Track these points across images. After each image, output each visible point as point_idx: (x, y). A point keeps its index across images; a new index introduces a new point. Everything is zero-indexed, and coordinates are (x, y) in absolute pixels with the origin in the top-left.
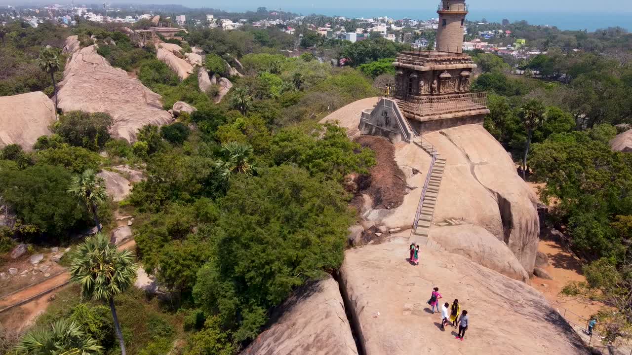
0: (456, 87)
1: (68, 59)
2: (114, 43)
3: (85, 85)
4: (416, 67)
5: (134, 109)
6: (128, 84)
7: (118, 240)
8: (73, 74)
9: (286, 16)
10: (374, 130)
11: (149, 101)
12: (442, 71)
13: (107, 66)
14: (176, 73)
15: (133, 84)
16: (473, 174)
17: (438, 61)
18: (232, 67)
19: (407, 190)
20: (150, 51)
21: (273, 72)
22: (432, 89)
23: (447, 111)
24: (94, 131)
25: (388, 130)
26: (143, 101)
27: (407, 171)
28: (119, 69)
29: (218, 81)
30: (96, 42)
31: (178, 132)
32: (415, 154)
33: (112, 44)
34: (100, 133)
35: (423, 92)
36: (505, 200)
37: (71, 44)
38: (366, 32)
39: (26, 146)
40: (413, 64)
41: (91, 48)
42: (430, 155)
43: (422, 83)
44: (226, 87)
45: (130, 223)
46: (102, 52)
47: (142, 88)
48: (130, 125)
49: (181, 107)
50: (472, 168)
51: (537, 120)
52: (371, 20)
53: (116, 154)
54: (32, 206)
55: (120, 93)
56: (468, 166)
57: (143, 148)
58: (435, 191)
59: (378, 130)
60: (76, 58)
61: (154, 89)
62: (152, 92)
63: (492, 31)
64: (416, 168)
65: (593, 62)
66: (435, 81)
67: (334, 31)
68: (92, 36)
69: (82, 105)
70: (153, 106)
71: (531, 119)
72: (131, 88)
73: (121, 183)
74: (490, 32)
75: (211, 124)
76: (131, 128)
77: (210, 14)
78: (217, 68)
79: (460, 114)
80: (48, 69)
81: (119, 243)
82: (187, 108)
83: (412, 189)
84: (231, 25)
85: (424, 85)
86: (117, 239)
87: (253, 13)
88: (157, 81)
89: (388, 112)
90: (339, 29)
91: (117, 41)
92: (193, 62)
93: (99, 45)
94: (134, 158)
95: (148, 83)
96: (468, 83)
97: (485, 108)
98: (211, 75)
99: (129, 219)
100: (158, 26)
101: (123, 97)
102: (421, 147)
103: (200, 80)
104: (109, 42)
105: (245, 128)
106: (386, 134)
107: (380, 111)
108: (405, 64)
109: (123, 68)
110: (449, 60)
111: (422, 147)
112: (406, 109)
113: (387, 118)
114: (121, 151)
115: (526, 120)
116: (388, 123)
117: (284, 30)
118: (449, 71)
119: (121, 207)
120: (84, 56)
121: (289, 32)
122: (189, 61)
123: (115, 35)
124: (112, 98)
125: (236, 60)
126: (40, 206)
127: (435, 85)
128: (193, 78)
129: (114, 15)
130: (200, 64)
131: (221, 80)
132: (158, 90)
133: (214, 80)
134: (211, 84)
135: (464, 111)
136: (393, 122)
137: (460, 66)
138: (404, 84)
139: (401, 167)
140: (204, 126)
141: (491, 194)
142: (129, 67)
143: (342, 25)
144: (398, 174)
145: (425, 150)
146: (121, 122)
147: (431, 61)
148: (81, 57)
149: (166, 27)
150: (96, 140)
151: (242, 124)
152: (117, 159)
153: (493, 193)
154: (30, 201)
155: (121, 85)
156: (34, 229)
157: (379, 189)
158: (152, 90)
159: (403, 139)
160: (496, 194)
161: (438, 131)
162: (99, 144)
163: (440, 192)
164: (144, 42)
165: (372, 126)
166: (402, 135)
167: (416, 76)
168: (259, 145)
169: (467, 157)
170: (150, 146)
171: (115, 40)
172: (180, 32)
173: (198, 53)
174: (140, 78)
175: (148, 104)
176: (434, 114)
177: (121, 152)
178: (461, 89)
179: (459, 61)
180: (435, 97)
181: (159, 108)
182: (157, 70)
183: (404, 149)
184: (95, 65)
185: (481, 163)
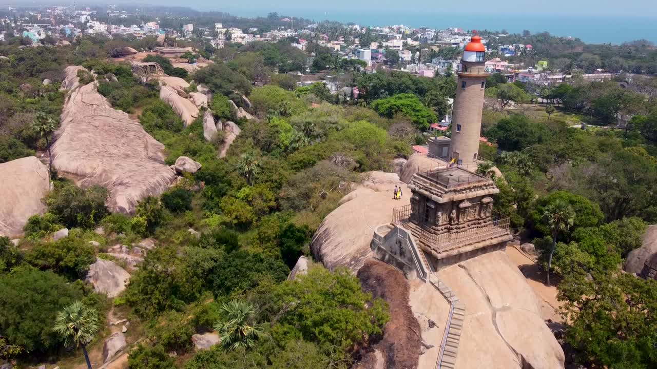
0: (477, 213)
1: (67, 99)
2: (115, 78)
3: (84, 135)
4: (434, 197)
5: (134, 167)
6: (128, 131)
7: (111, 353)
8: (71, 119)
9: (297, 24)
10: (387, 257)
11: (151, 154)
12: (461, 201)
13: (107, 107)
14: (180, 116)
15: (135, 131)
16: (494, 323)
17: (458, 191)
18: (239, 106)
19: (422, 347)
20: (153, 89)
21: (283, 114)
22: (451, 219)
23: (467, 243)
24: (90, 206)
25: (403, 261)
26: (144, 154)
27: (423, 322)
28: (121, 111)
29: (225, 126)
30: (97, 78)
31: (180, 201)
32: (431, 298)
33: (114, 81)
34: (97, 209)
35: (440, 223)
36: (529, 365)
37: (70, 78)
38: (381, 46)
39: (17, 225)
40: (430, 192)
41: (91, 85)
42: (447, 300)
43: (440, 214)
44: (233, 133)
45: (125, 329)
46: (103, 91)
47: (145, 135)
48: (129, 191)
49: (184, 164)
50: (494, 315)
51: (562, 226)
52: (386, 30)
53: (113, 230)
54: (17, 325)
55: (120, 145)
56: (490, 312)
57: (141, 225)
58: (452, 354)
59: (391, 258)
60: (74, 99)
61: (157, 136)
62: (155, 141)
63: (512, 45)
64: (433, 319)
65: (618, 95)
66: (454, 211)
67: (348, 46)
68: (92, 71)
69: (78, 164)
70: (155, 160)
71: (557, 224)
72: (132, 137)
73: (117, 275)
74: (510, 47)
75: (215, 189)
76: (130, 195)
77: (219, 22)
78: (223, 113)
79: (481, 245)
80: (42, 133)
81: (112, 357)
82: (190, 165)
83: (428, 348)
84: (241, 38)
85: (442, 215)
86: (109, 352)
87: (264, 19)
88: (160, 127)
89: (403, 242)
90: (353, 43)
91: (118, 76)
92: (198, 103)
93: (100, 82)
94: (132, 235)
95: (150, 129)
96: (490, 208)
97: (507, 234)
98: (217, 118)
99: (124, 323)
100: (163, 46)
101: (123, 150)
102: (437, 288)
103: (205, 126)
104: (110, 79)
105: (251, 199)
106: (401, 266)
107: (394, 239)
108: (421, 190)
109: (125, 110)
110: (469, 189)
111: (439, 290)
112: (421, 240)
113: (401, 248)
114: (119, 225)
115: (551, 225)
116: (402, 254)
117: (294, 45)
118: (468, 200)
119: (116, 306)
120: (84, 96)
121: (300, 46)
122: (194, 102)
123: (117, 70)
124: (111, 152)
125: (244, 97)
126: (26, 325)
127: (454, 215)
128: (198, 124)
129: (119, 21)
130: (206, 106)
131: (228, 125)
132: (160, 137)
133: (220, 125)
134: (216, 130)
135: (485, 240)
136: (408, 254)
137: (480, 193)
138: (421, 208)
139: (416, 315)
140: (207, 192)
141: (513, 356)
142: (132, 109)
143: (356, 37)
144: (412, 324)
145: (442, 293)
146: (119, 188)
147: (451, 191)
148: (81, 98)
149: (172, 46)
150: (92, 216)
151: (247, 196)
152: (114, 236)
153: (517, 354)
154: (15, 320)
155: (121, 132)
156: (19, 349)
157: (392, 344)
158: (155, 138)
159: (418, 276)
160: (520, 356)
161: (456, 265)
162: (95, 220)
163: (459, 356)
164: (147, 78)
165: (385, 251)
166: (418, 271)
167: (433, 206)
168: (265, 233)
169: (488, 299)
170: (149, 221)
171: (116, 75)
172: (186, 53)
173: (204, 93)
174: (142, 123)
175: (149, 158)
176: (453, 249)
177: (119, 228)
178: (482, 215)
179: (481, 187)
180: (454, 227)
181: (161, 162)
182: (160, 115)
183: (420, 289)
184: (95, 107)
185: (504, 309)
